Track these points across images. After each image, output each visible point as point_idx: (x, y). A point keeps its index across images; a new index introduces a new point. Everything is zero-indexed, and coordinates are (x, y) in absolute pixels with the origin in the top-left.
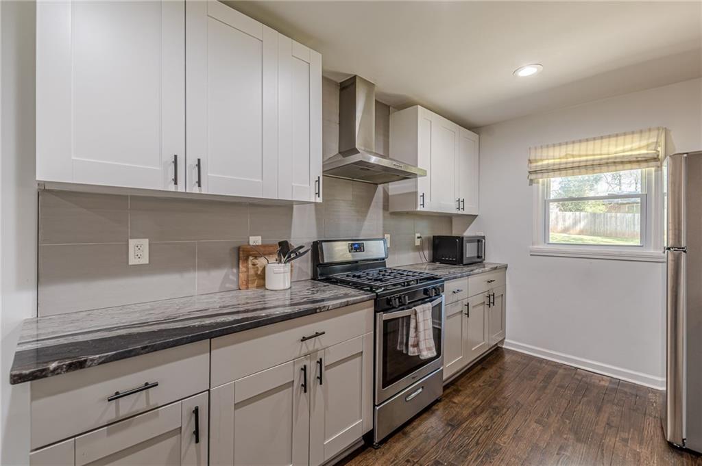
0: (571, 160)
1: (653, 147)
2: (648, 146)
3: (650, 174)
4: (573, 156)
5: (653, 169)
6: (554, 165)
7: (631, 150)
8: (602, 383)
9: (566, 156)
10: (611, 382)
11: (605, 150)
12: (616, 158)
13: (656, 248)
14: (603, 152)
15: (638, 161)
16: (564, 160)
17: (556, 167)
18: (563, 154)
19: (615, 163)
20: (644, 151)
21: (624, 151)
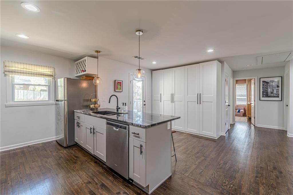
0: (25, 70)
1: (52, 72)
2: (50, 72)
3: (50, 80)
4: (26, 69)
5: (51, 78)
6: (18, 70)
7: (46, 72)
8: (40, 145)
9: (24, 68)
10: (42, 144)
11: (38, 70)
12: (41, 73)
13: (52, 101)
14: (37, 70)
15: (48, 76)
16: (22, 70)
17: (19, 71)
18: (22, 67)
19: (41, 74)
20: (49, 73)
21: (44, 72)
